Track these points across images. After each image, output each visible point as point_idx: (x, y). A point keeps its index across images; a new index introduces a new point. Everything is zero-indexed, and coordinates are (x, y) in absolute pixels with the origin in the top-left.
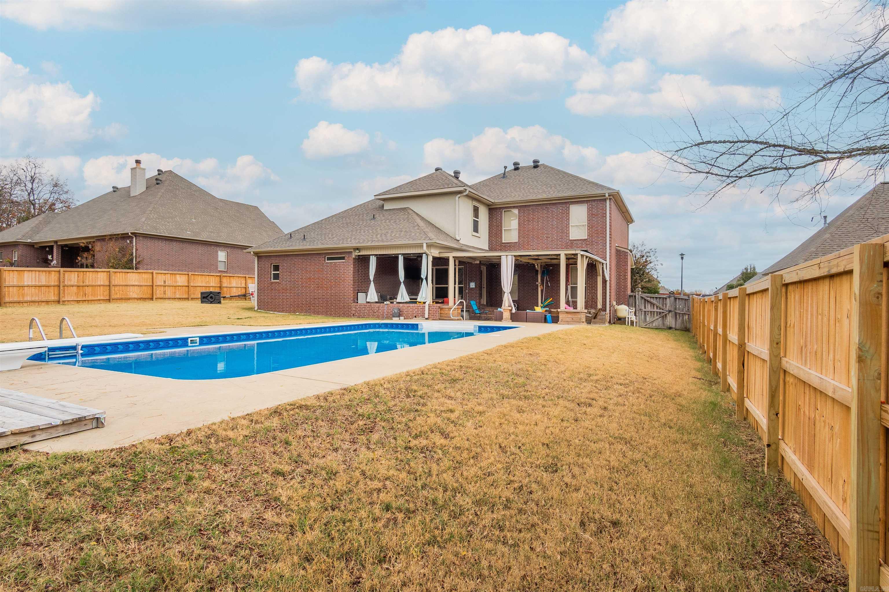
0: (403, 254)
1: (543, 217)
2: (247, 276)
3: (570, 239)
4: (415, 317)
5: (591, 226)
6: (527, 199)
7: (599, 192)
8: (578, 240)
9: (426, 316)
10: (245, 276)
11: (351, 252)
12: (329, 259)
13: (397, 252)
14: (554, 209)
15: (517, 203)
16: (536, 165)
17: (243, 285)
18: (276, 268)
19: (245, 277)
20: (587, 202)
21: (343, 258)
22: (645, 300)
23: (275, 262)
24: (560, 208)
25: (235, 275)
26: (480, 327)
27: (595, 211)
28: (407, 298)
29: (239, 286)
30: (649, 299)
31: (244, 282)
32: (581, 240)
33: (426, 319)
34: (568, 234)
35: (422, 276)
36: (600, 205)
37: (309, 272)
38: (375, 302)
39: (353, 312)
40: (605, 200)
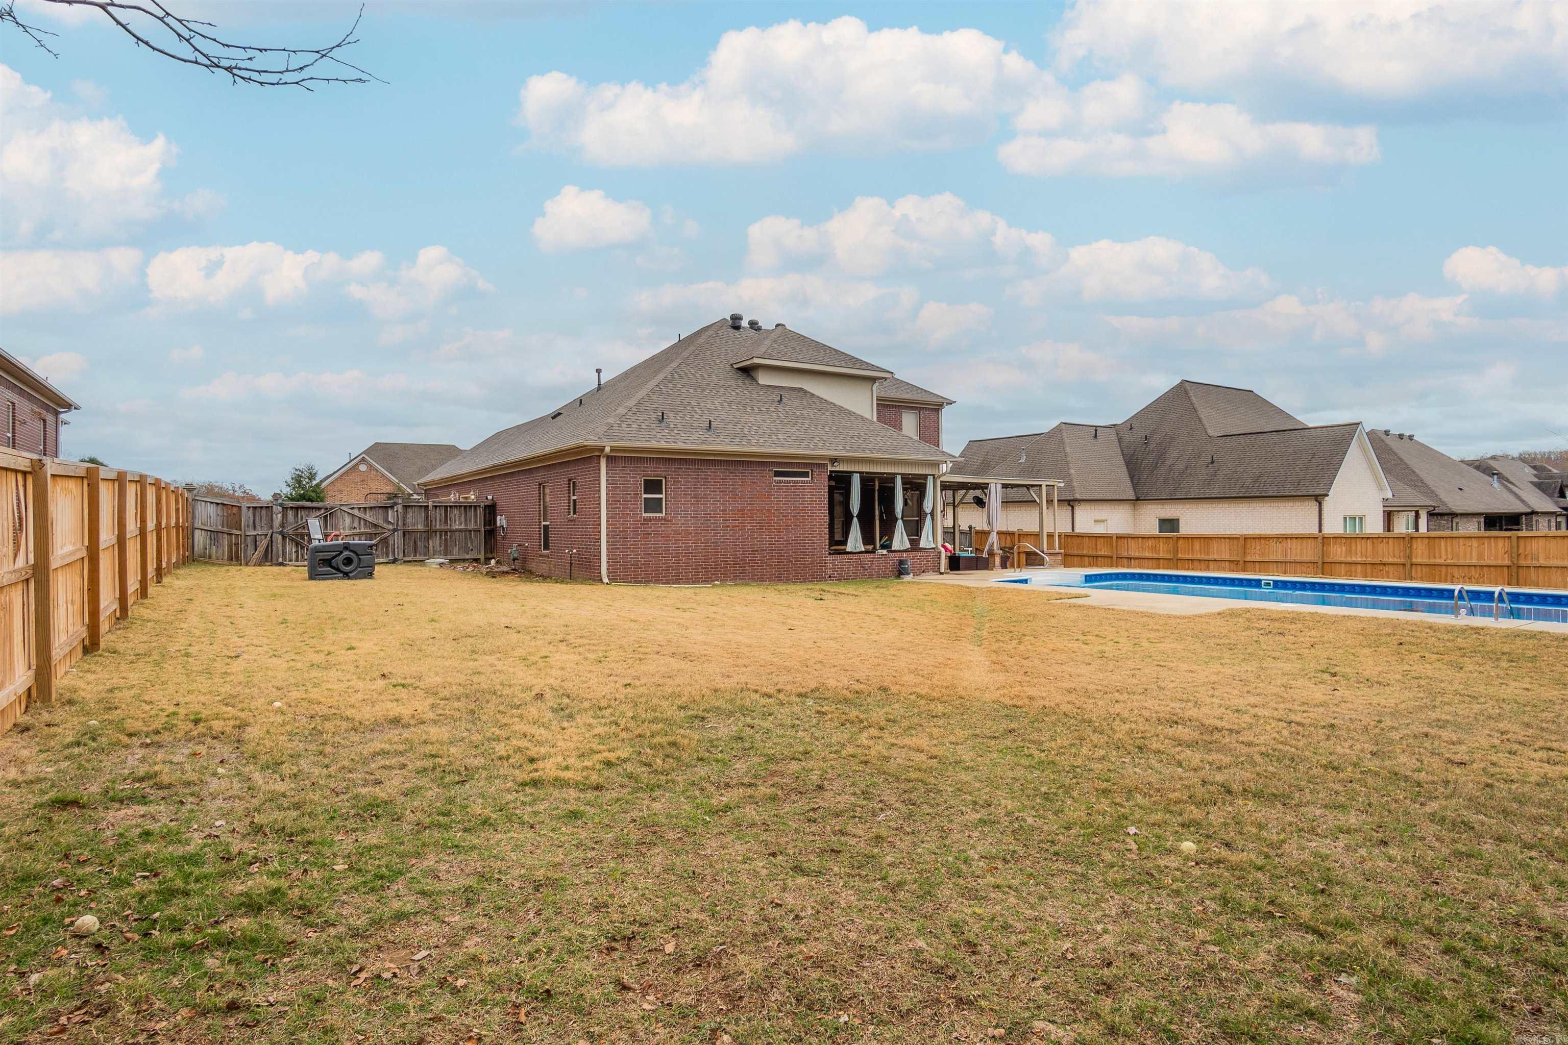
0: (902, 474)
4: (922, 571)
7: (942, 400)
9: (943, 570)
11: (825, 465)
12: (778, 474)
13: (893, 471)
14: (886, 413)
18: (653, 486)
20: (920, 409)
21: (805, 474)
27: (927, 424)
28: (907, 544)
36: (933, 416)
37: (740, 498)
38: (861, 552)
39: (830, 572)
40: (937, 410)
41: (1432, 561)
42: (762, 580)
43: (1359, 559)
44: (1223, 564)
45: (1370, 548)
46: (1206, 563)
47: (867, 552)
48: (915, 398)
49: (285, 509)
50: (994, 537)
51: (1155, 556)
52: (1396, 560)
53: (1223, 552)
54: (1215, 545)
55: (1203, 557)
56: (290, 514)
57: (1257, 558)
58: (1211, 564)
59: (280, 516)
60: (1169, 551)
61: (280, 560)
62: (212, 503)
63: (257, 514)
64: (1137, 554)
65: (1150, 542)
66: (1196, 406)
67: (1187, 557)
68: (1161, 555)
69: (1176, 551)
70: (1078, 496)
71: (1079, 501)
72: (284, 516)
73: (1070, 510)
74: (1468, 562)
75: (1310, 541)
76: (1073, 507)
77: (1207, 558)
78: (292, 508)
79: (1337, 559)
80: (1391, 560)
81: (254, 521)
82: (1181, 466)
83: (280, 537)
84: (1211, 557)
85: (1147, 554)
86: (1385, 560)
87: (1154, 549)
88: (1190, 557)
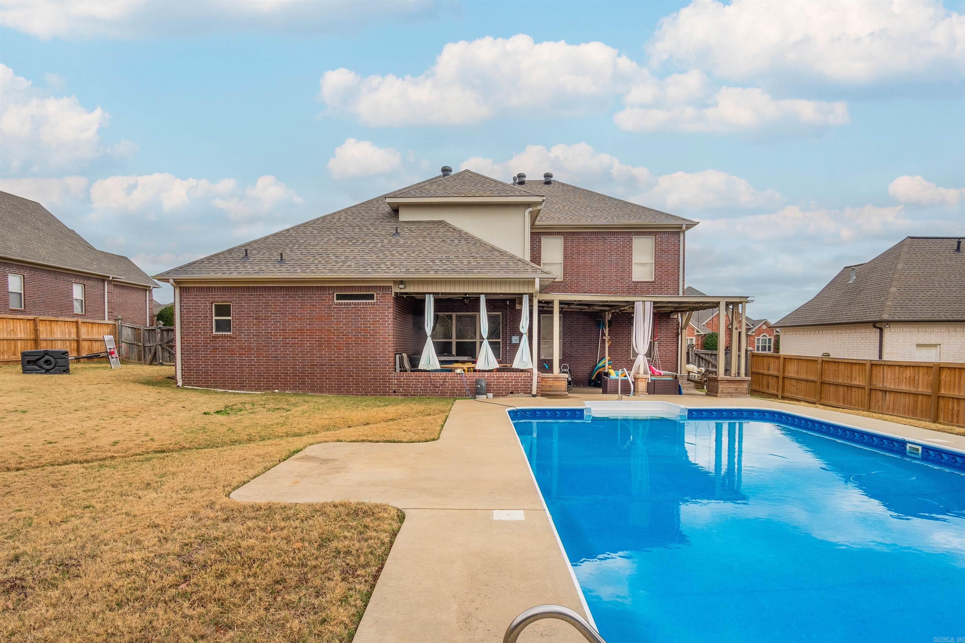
0: (486, 294)
1: (598, 250)
2: (80, 320)
3: (633, 280)
4: (512, 393)
5: (659, 265)
6: (579, 223)
7: (680, 222)
8: (643, 282)
9: (534, 392)
10: (75, 319)
11: (389, 288)
12: (340, 297)
13: (475, 291)
14: (613, 240)
15: (565, 228)
16: (548, 180)
17: (74, 336)
18: (223, 310)
19: (77, 322)
20: (655, 234)
21: (371, 297)
22: (700, 357)
23: (221, 299)
24: (621, 238)
25: (60, 319)
26: (690, 411)
27: (665, 247)
28: (494, 364)
29: (67, 337)
30: (703, 355)
31: (75, 330)
32: (647, 282)
33: (534, 396)
34: (630, 274)
35: (522, 330)
36: (672, 239)
37: (300, 319)
38: (436, 371)
39: (394, 388)
40: (678, 233)
42: (321, 390)
47: (442, 370)
48: (646, 222)
49: (162, 331)
50: (639, 360)
56: (165, 333)
59: (159, 335)
61: (161, 361)
62: (129, 327)
63: (150, 334)
70: (886, 317)
71: (888, 322)
72: (162, 335)
73: (878, 334)
76: (881, 330)
78: (165, 330)
81: (149, 337)
83: (160, 347)
85: (904, 387)
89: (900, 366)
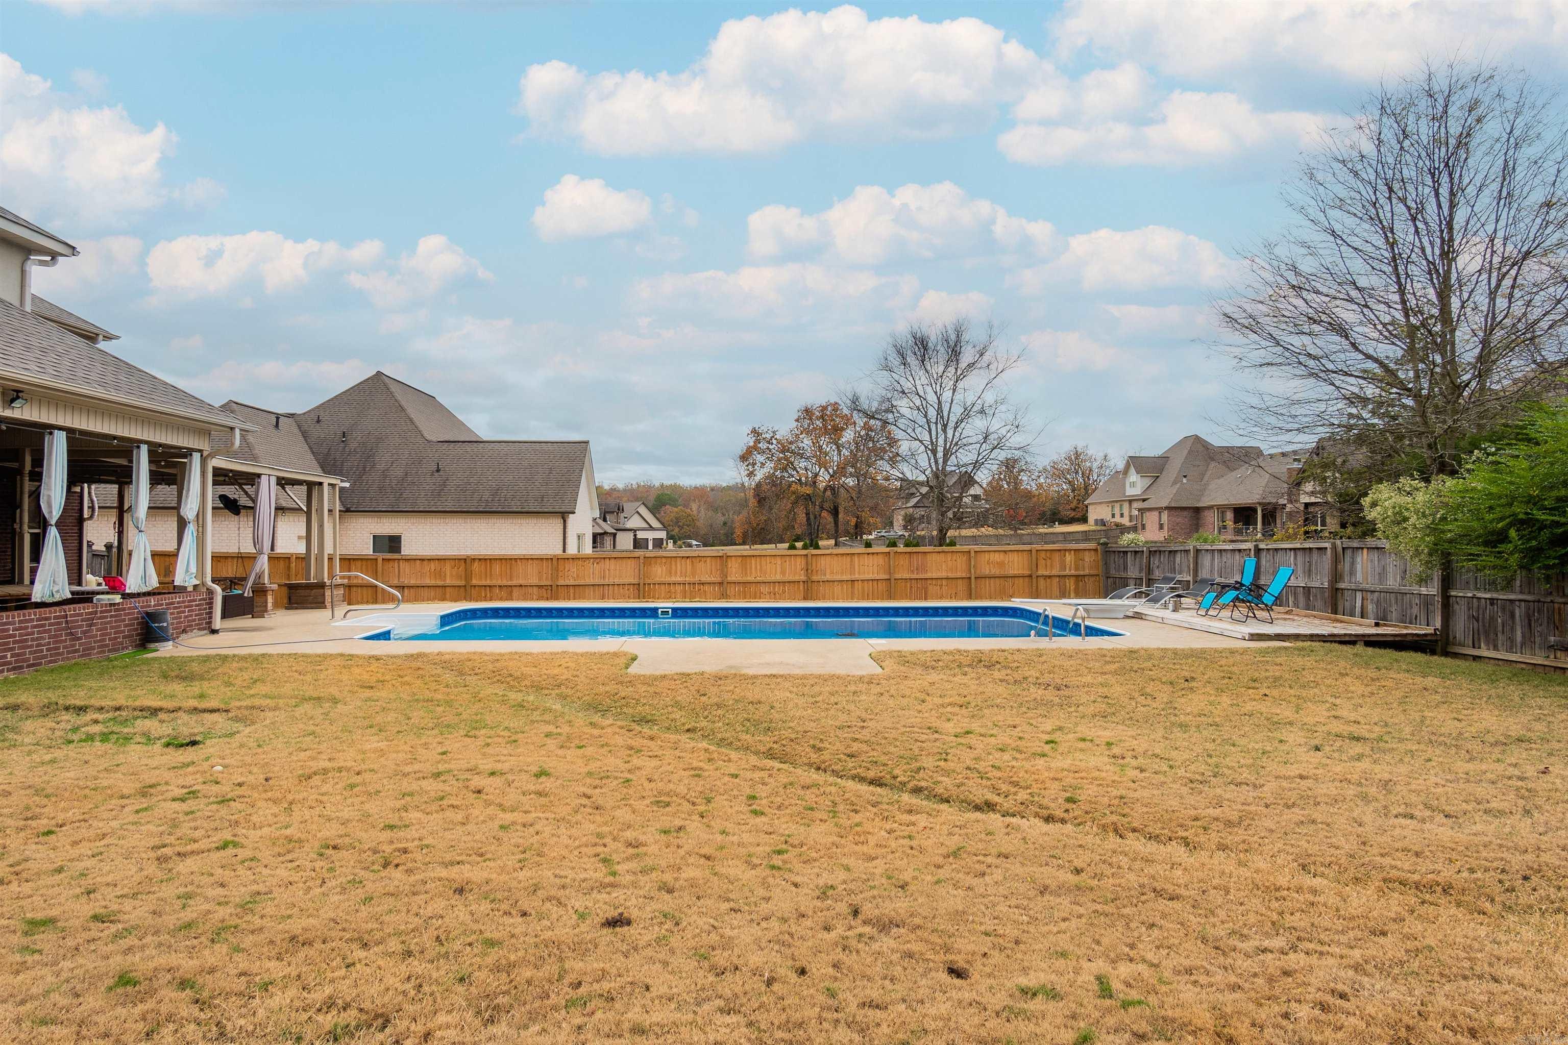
9: (216, 625)
33: (215, 632)
38: (66, 602)
41: (745, 579)
43: (679, 579)
44: (530, 590)
45: (689, 567)
46: (508, 591)
50: (263, 563)
51: (440, 583)
52: (713, 579)
53: (531, 576)
54: (520, 567)
55: (505, 583)
57: (572, 582)
58: (516, 592)
60: (459, 577)
64: (413, 582)
65: (433, 565)
66: (403, 403)
67: (484, 583)
68: (448, 582)
69: (468, 576)
74: (773, 579)
75: (629, 561)
77: (509, 583)
79: (657, 580)
80: (709, 579)
82: (399, 473)
84: (515, 582)
86: (703, 579)
87: (439, 574)
88: (488, 582)
89: (423, 560)
